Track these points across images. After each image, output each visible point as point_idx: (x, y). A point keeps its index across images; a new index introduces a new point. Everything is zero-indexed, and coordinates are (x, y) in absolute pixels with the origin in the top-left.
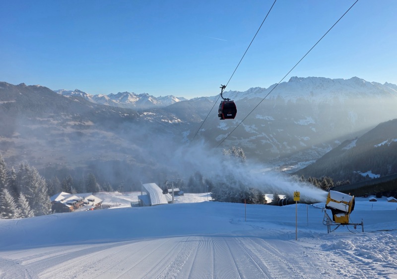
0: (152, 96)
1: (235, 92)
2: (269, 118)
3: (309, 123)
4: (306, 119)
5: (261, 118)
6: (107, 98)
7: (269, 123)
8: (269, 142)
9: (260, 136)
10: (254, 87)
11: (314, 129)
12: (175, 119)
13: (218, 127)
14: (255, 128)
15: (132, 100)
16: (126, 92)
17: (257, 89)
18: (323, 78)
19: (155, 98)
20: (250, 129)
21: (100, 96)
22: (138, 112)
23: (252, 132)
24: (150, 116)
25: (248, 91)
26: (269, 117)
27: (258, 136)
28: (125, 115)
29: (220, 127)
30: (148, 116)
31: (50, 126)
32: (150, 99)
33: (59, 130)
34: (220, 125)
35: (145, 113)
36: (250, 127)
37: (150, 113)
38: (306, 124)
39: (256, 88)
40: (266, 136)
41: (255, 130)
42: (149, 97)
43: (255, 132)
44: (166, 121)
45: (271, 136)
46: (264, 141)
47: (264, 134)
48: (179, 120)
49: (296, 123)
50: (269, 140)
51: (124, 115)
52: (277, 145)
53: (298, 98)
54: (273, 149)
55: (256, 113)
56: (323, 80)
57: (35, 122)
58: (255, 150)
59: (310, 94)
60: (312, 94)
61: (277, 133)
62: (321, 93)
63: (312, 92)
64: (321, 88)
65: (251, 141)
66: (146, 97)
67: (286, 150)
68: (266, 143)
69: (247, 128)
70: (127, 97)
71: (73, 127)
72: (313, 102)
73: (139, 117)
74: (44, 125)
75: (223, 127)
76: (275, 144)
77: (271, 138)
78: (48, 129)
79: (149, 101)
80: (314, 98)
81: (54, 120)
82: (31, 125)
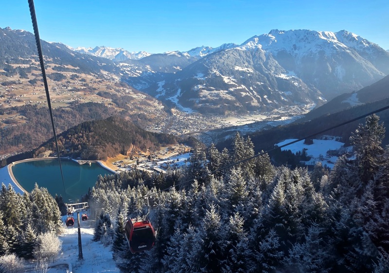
0: (126, 51)
1: (207, 47)
2: (249, 71)
3: (291, 77)
4: (288, 73)
5: (241, 69)
7: (249, 75)
8: (249, 95)
9: (240, 88)
10: (227, 43)
11: (296, 84)
12: (150, 71)
13: (195, 77)
14: (234, 80)
15: (109, 54)
16: (103, 46)
19: (129, 53)
20: (229, 80)
22: (115, 62)
23: (232, 83)
24: (126, 67)
26: (249, 69)
27: (238, 88)
28: (103, 64)
30: (123, 66)
34: (197, 76)
35: (121, 64)
36: (228, 79)
37: (126, 64)
38: (288, 78)
39: (229, 44)
40: (246, 89)
41: (234, 82)
42: (123, 52)
43: (234, 83)
45: (251, 88)
46: (244, 94)
47: (243, 87)
48: (153, 71)
49: (277, 76)
50: (249, 93)
52: (258, 99)
53: (280, 50)
54: (253, 102)
55: (235, 64)
56: (307, 32)
57: (17, 62)
58: (235, 102)
59: (292, 47)
60: (295, 47)
61: (257, 85)
62: (305, 47)
63: (295, 46)
64: (305, 41)
65: (230, 93)
66: (121, 52)
67: (267, 104)
68: (246, 96)
69: (226, 79)
70: (104, 50)
71: (53, 69)
72: (295, 56)
73: (115, 67)
74: (25, 65)
75: (200, 77)
76: (255, 97)
77: (251, 91)
78: (29, 70)
79: (123, 55)
80: (296, 52)
81: (35, 61)
82: (14, 63)
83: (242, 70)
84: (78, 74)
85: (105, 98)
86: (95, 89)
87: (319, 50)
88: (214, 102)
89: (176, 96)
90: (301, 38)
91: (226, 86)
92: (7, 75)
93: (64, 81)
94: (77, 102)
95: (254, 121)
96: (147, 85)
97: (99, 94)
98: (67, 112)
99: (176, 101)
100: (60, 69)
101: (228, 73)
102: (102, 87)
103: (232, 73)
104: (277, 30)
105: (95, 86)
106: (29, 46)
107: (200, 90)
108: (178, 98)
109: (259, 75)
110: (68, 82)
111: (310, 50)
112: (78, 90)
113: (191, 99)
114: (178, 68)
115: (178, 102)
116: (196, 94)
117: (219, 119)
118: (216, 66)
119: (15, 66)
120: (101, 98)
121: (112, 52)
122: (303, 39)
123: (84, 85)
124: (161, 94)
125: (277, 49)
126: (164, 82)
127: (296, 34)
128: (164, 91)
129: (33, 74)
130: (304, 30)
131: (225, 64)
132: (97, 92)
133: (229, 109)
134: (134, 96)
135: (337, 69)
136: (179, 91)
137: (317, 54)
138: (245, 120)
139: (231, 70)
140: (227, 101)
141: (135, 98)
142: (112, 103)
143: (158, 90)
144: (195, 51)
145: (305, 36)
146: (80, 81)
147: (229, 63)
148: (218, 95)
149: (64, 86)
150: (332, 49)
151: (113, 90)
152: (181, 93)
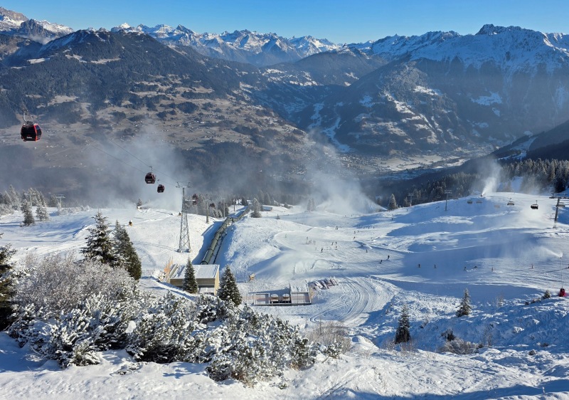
0: (281, 38)
1: (403, 37)
3: (492, 102)
4: (490, 95)
6: (220, 41)
7: (433, 99)
8: (428, 128)
9: (416, 118)
11: (497, 112)
12: (309, 81)
13: (361, 102)
14: (410, 106)
15: (254, 44)
16: (246, 31)
17: (438, 35)
18: (529, 30)
19: (285, 41)
20: (404, 107)
21: (210, 37)
22: (260, 69)
23: (406, 112)
24: (275, 75)
25: (423, 37)
27: (413, 118)
28: (243, 73)
29: (363, 102)
30: (272, 74)
31: (159, 93)
32: (278, 43)
33: (169, 99)
34: (363, 100)
35: (269, 71)
36: (403, 105)
37: (276, 71)
38: (488, 104)
39: (437, 32)
40: (426, 119)
41: (410, 109)
42: (276, 40)
43: (409, 112)
44: (296, 83)
45: (432, 119)
46: (420, 127)
47: (422, 116)
48: (314, 82)
49: (473, 100)
50: (428, 125)
51: (241, 74)
52: (438, 133)
53: (486, 61)
54: (430, 138)
55: (417, 84)
56: (530, 33)
57: (142, 88)
58: (405, 138)
59: (504, 56)
60: (508, 56)
61: (442, 114)
62: (522, 56)
63: (508, 53)
64: (524, 47)
65: (402, 126)
66: (272, 39)
67: (450, 140)
68: (423, 130)
69: (399, 106)
70: (246, 38)
71: (183, 96)
72: (506, 69)
73: (260, 76)
74: (152, 93)
75: (367, 101)
76: (435, 130)
77: (432, 123)
78: (157, 98)
79: (276, 45)
80: (509, 63)
81: (162, 85)
82: (139, 91)
83: (425, 91)
84: (211, 101)
85: (244, 134)
86: (231, 122)
87: (539, 62)
88: (378, 138)
89: (333, 128)
90: (519, 42)
91: (396, 116)
92: (134, 108)
93: (196, 113)
94: (211, 141)
95: (422, 164)
96: (303, 104)
97: (237, 130)
98: (202, 154)
99: (332, 135)
100: (191, 95)
101: (405, 97)
102: (240, 120)
103: (409, 96)
104: (492, 25)
105: (233, 118)
106: (152, 62)
107: (362, 122)
108: (335, 130)
109: (446, 100)
110: (201, 114)
111: (527, 62)
112: (213, 125)
113: (351, 133)
114: (352, 75)
115: (335, 137)
116: (357, 127)
117: (378, 161)
118: (390, 86)
119: (141, 94)
120: (239, 134)
121: (259, 41)
122: (521, 44)
123: (220, 118)
124: (316, 123)
125: (481, 59)
126: (322, 104)
127: (512, 36)
128: (321, 119)
129: (161, 106)
130: (525, 30)
131: (402, 84)
132: (234, 126)
133: (396, 148)
134: (279, 129)
135: (559, 92)
136: (339, 120)
137: (535, 69)
138: (411, 163)
139: (409, 92)
140: (395, 137)
141: (280, 132)
142: (251, 141)
143: (314, 117)
144: (383, 44)
145: (525, 39)
146: (215, 111)
147: (409, 82)
148: (385, 128)
149: (197, 119)
150: (557, 62)
151: (253, 123)
152: (339, 124)
